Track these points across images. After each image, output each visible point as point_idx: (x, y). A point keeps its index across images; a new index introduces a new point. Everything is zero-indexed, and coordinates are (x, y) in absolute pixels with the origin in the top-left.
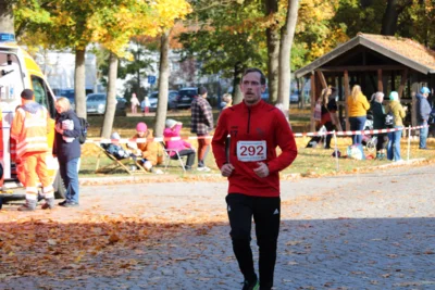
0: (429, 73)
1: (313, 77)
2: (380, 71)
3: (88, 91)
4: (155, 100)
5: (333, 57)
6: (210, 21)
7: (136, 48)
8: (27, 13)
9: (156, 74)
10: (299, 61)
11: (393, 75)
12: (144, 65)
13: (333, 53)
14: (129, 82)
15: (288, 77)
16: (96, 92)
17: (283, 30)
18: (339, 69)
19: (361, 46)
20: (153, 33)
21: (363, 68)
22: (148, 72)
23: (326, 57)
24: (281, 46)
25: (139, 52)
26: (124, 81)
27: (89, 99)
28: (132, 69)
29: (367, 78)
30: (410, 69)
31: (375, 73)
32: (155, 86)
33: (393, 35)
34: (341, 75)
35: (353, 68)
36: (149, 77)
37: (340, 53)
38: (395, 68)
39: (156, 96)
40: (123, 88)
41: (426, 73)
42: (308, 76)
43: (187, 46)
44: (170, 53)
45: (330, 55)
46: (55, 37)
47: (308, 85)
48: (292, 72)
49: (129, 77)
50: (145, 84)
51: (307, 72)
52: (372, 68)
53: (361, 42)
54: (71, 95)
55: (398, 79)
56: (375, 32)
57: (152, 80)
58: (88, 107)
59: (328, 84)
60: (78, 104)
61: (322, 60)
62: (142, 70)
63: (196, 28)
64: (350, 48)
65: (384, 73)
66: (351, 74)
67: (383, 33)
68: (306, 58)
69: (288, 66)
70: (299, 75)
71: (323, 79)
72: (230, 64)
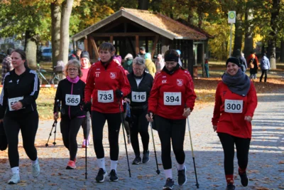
0: (174, 39)
1: (86, 41)
2: (137, 37)
5: (102, 26)
10: (76, 28)
11: (147, 39)
13: (102, 23)
15: (67, 40)
17: (64, 5)
18: (106, 35)
19: (123, 18)
21: (124, 34)
23: (96, 25)
24: (62, 16)
29: (127, 42)
30: (160, 35)
31: (134, 38)
33: (147, 9)
35: (117, 35)
37: (107, 23)
38: (149, 35)
41: (172, 39)
42: (82, 40)
45: (99, 24)
47: (82, 46)
48: (70, 36)
51: (82, 37)
52: (131, 34)
53: (123, 15)
55: (150, 43)
56: (134, 8)
59: (98, 46)
61: (93, 27)
64: (115, 19)
65: (141, 38)
66: (115, 39)
67: (138, 8)
68: (81, 26)
69: (67, 32)
70: (76, 39)
71: (94, 42)
72: (22, 30)
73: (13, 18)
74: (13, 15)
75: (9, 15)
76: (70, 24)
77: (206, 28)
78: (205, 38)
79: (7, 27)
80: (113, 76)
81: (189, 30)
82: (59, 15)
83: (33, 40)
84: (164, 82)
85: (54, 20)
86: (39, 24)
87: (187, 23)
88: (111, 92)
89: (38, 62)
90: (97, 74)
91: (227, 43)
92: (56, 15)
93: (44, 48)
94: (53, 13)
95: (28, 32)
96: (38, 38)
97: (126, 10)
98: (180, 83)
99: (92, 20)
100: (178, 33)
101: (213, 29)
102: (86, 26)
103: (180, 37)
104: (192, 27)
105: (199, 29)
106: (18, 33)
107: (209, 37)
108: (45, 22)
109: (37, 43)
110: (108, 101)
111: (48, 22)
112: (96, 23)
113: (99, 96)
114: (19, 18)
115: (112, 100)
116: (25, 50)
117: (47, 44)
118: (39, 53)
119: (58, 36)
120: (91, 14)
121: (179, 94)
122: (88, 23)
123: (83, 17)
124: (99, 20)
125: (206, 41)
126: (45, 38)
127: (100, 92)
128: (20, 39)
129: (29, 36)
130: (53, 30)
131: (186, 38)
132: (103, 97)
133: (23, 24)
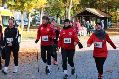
1: (75, 17)
2: (90, 16)
3: (24, 20)
4: (39, 22)
6: (51, 5)
7: (35, 10)
8: (10, 3)
9: (39, 16)
10: (72, 14)
11: (93, 17)
12: (36, 14)
14: (33, 18)
15: (69, 17)
16: (26, 20)
17: (68, 7)
18: (81, 16)
19: (86, 11)
20: (39, 7)
21: (87, 15)
22: (37, 16)
23: (78, 13)
24: (68, 10)
25: (35, 11)
26: (32, 18)
27: (24, 22)
28: (34, 15)
29: (87, 18)
30: (97, 16)
31: (89, 17)
32: (39, 19)
33: (93, 8)
34: (81, 17)
36: (38, 17)
37: (81, 12)
38: (94, 16)
39: (39, 21)
40: (32, 19)
41: (101, 17)
42: (74, 17)
43: (46, 10)
44: (42, 12)
45: (79, 12)
46: (17, 8)
47: (74, 19)
49: (33, 17)
50: (37, 19)
52: (88, 15)
53: (86, 10)
54: (20, 21)
55: (94, 18)
56: (89, 8)
57: (38, 18)
58: (24, 24)
59: (79, 19)
60: (22, 23)
62: (36, 15)
63: (48, 6)
64: (83, 11)
65: (91, 17)
66: (84, 17)
67: (91, 8)
68: (73, 13)
69: (69, 15)
70: (72, 17)
71: (77, 18)
72: (56, 14)
73: (54, 11)
74: (53, 10)
75: (52, 10)
76: (70, 13)
77: (111, 13)
78: (110, 16)
79: (52, 14)
80: (48, 30)
81: (106, 14)
82: (67, 10)
83: (59, 17)
84: (64, 33)
85: (66, 11)
86: (61, 13)
87: (105, 12)
88: (47, 37)
89: (61, 24)
90: (42, 29)
91: (117, 18)
92: (66, 10)
93: (62, 20)
94: (65, 9)
95: (58, 15)
96: (61, 17)
97: (87, 8)
98: (70, 34)
99: (77, 11)
100: (102, 15)
101: (113, 14)
102: (75, 13)
103: (103, 16)
104: (106, 13)
105: (108, 14)
106: (55, 15)
107: (111, 16)
108: (63, 12)
109: (60, 18)
110: (46, 40)
111: (64, 12)
112: (78, 12)
113: (42, 39)
114: (55, 11)
115: (48, 40)
116: (57, 20)
117: (63, 19)
118: (61, 21)
119: (67, 16)
120: (76, 9)
121: (70, 39)
122: (75, 12)
123: (74, 10)
124: (79, 11)
125: (111, 17)
126: (63, 17)
127: (43, 37)
128: (55, 17)
129: (58, 16)
130: (65, 14)
131: (105, 16)
132: (44, 39)
133: (56, 13)
